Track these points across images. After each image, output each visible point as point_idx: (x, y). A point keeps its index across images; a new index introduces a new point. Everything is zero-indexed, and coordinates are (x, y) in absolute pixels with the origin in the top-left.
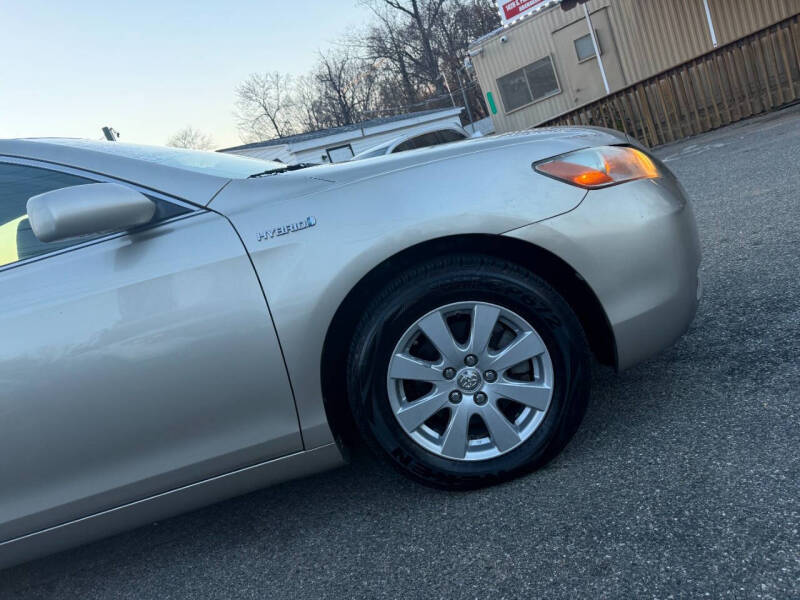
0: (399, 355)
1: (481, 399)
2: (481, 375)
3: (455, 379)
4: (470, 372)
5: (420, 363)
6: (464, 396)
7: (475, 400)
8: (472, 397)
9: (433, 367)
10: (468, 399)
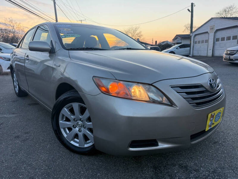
0: (65, 109)
1: (80, 131)
2: (83, 125)
3: (76, 122)
4: (80, 123)
5: (69, 113)
6: (77, 128)
7: (79, 130)
8: (78, 129)
9: (72, 116)
10: (77, 129)
